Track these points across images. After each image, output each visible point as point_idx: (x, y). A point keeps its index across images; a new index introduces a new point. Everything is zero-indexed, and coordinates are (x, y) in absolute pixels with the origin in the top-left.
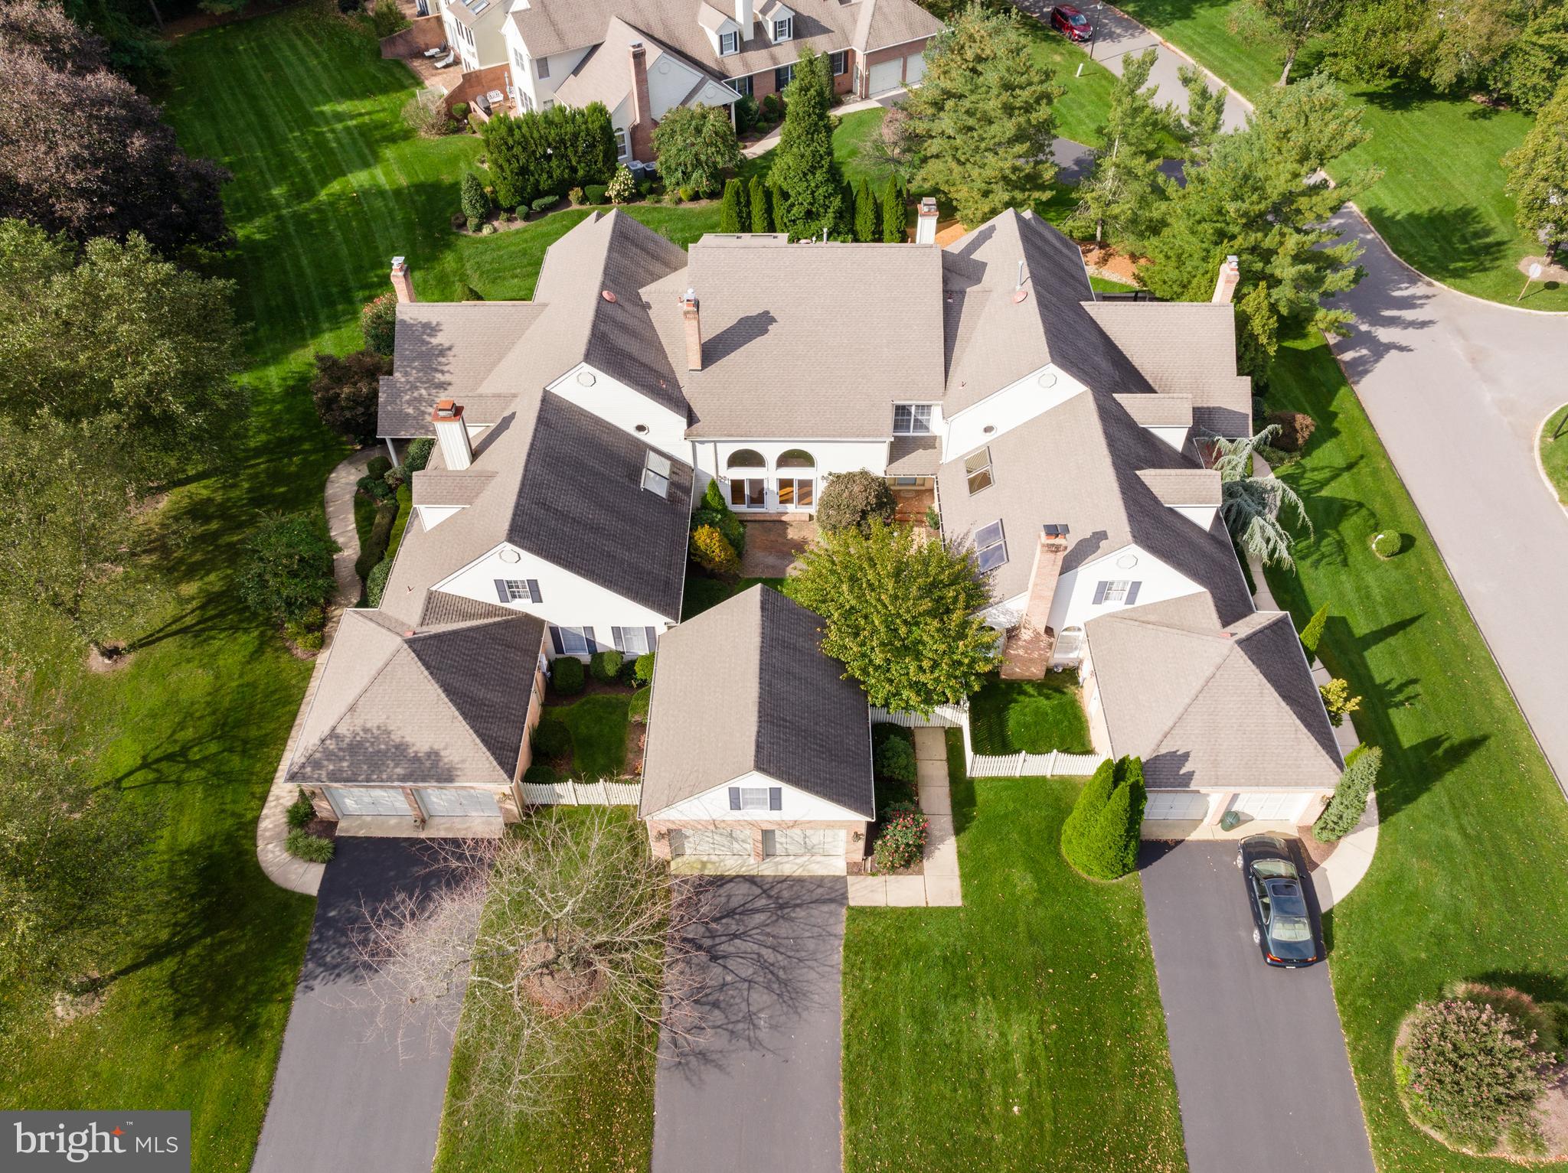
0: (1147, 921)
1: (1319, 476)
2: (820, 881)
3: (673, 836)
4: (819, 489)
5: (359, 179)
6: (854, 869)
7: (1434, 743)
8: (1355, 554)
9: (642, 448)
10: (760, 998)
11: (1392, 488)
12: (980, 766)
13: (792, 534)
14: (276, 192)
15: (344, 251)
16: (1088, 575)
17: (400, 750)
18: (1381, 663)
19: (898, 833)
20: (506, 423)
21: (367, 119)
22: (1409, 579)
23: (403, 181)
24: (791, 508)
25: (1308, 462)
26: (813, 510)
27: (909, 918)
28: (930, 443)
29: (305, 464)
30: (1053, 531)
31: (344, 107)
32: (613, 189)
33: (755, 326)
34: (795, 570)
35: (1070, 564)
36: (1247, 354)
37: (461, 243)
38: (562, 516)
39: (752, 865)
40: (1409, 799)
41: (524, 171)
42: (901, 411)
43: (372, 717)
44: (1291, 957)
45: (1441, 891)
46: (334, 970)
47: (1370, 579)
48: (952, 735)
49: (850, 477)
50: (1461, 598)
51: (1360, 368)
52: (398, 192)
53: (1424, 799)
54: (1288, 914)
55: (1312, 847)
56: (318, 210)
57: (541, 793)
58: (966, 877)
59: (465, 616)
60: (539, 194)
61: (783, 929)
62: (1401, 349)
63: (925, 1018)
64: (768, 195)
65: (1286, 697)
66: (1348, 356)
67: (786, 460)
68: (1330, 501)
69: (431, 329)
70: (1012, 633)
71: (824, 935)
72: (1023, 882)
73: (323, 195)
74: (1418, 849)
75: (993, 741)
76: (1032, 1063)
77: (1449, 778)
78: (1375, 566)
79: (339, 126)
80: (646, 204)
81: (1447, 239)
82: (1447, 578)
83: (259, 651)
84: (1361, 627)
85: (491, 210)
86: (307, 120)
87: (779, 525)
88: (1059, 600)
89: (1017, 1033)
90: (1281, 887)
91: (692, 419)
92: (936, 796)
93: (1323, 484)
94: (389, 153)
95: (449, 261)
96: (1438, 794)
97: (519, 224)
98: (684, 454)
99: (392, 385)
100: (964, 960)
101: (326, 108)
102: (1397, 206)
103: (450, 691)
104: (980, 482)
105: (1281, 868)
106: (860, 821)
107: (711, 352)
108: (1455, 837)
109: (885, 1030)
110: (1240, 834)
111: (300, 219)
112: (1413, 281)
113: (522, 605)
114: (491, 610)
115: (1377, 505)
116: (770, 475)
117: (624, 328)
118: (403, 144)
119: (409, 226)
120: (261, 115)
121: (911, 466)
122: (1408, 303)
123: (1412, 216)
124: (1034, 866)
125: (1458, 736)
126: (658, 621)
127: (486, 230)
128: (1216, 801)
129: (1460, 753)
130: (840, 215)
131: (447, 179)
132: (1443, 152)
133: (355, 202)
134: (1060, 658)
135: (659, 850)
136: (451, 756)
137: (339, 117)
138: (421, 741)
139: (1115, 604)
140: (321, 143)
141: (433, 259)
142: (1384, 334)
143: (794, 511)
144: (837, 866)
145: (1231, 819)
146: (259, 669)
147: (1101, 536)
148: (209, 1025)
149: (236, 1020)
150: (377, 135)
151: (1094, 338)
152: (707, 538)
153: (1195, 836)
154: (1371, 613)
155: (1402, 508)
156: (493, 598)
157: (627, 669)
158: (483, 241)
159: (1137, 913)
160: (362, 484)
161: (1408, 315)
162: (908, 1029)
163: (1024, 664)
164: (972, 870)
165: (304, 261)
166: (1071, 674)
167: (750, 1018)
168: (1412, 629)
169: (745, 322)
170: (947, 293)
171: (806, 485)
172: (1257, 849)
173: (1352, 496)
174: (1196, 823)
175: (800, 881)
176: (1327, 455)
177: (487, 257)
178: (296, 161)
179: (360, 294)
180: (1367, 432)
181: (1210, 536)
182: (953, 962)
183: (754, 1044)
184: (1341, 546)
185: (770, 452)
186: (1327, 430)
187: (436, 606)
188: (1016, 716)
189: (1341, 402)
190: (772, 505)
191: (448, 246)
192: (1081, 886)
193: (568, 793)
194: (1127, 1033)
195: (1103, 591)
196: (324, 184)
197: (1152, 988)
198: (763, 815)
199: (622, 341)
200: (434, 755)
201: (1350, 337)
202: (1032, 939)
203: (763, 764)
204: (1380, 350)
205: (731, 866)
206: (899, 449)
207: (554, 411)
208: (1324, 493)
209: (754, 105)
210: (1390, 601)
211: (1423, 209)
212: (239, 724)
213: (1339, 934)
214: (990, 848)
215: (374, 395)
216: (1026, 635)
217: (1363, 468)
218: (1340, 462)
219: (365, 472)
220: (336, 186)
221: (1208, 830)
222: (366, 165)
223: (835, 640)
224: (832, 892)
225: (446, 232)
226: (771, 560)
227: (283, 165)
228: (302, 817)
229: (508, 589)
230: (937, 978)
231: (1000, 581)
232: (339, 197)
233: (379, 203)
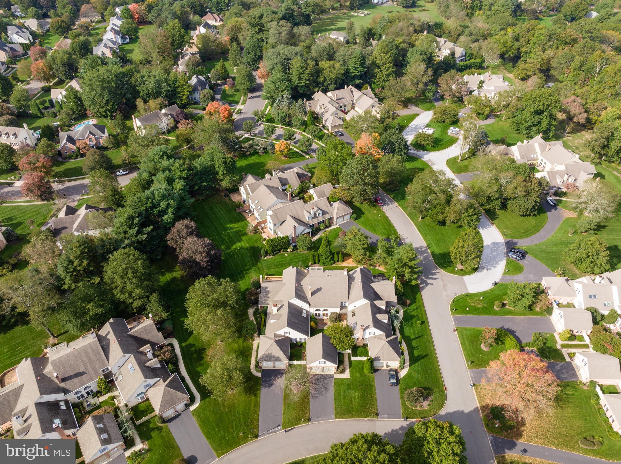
0: (375, 380)
1: (411, 311)
2: (330, 375)
3: (310, 368)
4: (329, 315)
5: (238, 245)
6: (335, 373)
7: (420, 355)
8: (414, 325)
9: (302, 309)
10: (323, 390)
11: (423, 312)
12: (353, 359)
13: (325, 321)
14: (223, 247)
15: (240, 263)
16: (367, 331)
17: (274, 357)
18: (414, 344)
19: (341, 368)
20: (282, 306)
21: (237, 229)
22: (422, 329)
23: (248, 246)
24: (324, 317)
25: (409, 308)
26: (328, 317)
27: (342, 380)
28: (346, 308)
29: (243, 308)
30: (362, 326)
31: (232, 225)
32: (289, 250)
33: (319, 290)
34: (325, 328)
35: (365, 330)
36: (397, 292)
37: (261, 261)
38: (293, 322)
39: (321, 373)
40: (414, 363)
41: (273, 248)
42: (342, 304)
43: (269, 352)
44: (393, 384)
45: (416, 376)
46: (265, 387)
47: (416, 329)
48: (349, 354)
49: (334, 313)
50: (430, 332)
51: (423, 288)
52: (247, 248)
53: (416, 364)
54: (393, 378)
55: (399, 370)
56: (232, 252)
57: (291, 362)
58: (350, 374)
59: (280, 337)
60: (275, 251)
61: (326, 381)
62: (431, 284)
63: (344, 392)
64: (319, 255)
65: (393, 349)
66: (421, 286)
67: (324, 310)
68: (412, 315)
69: (267, 288)
70: (358, 339)
71: (331, 382)
72: (358, 375)
73: (232, 248)
74: (414, 371)
75: (355, 354)
76: (358, 398)
77: (421, 361)
78: (417, 326)
79: (232, 231)
80: (295, 252)
81: (445, 259)
82: (429, 329)
83: (244, 342)
84: (412, 337)
85: (267, 254)
86: (225, 229)
87: (322, 320)
88: (364, 334)
89: (357, 394)
90: (393, 375)
91: (310, 305)
92: (347, 363)
93: (411, 312)
94: (244, 238)
95: (259, 264)
96: (419, 363)
97: (271, 257)
98: (308, 310)
99: (261, 297)
100: (350, 385)
101: (228, 226)
102: (437, 251)
103: (280, 348)
104: (354, 315)
105: (394, 373)
106: (336, 366)
107: (313, 294)
108: (420, 369)
109: (339, 394)
110: (388, 368)
111: (229, 254)
112: (437, 269)
113: (287, 335)
114: (283, 336)
115: (420, 316)
116: (321, 313)
117: (299, 290)
118: (246, 236)
119: (251, 256)
120: (215, 227)
121: (343, 312)
122: (434, 274)
123: (440, 254)
124: (360, 373)
125: (424, 354)
126: (306, 337)
127: (266, 258)
128: (385, 363)
129: (423, 357)
130: (331, 258)
131: (256, 245)
132: (449, 237)
133: (239, 250)
134: (365, 342)
135: (308, 370)
136: (281, 357)
137: (231, 228)
138: (276, 355)
139: (372, 335)
140: (229, 235)
141: (256, 264)
142: (429, 281)
143: (325, 318)
144: (332, 373)
145: (388, 366)
146: (245, 344)
147: (369, 326)
148: (250, 393)
149: (254, 393)
150: (240, 233)
151: (372, 291)
152: (312, 324)
153: (383, 369)
154: (415, 335)
155: (424, 316)
156: (283, 334)
157: (302, 344)
158: (265, 260)
159: (374, 379)
160: (254, 312)
161: (434, 277)
162: (342, 394)
163: (360, 343)
164: (351, 373)
165: (232, 264)
166: (367, 345)
167: (322, 392)
168: (421, 338)
169: (317, 289)
170: (349, 283)
171: (327, 314)
172: (391, 370)
173: (416, 314)
174: (383, 367)
175: (328, 375)
176: (413, 306)
177: (267, 264)
178: (225, 240)
179: (244, 272)
180: (421, 302)
181: (387, 324)
182: (349, 385)
183: (322, 395)
184: (412, 323)
185: (322, 309)
186: (414, 301)
187: (276, 336)
188: (359, 351)
189: (418, 296)
190: (321, 317)
191: (259, 261)
192: (366, 375)
193: (295, 363)
194: (371, 394)
195: (370, 333)
196: (232, 246)
197: (375, 389)
198: (323, 365)
199: (300, 293)
200: (278, 357)
201: (423, 282)
202: (359, 382)
203: (323, 358)
204: (427, 284)
205: (318, 373)
206: (342, 308)
207: (291, 306)
208: (411, 314)
209: (314, 229)
210: (418, 333)
211: (442, 252)
212: (244, 352)
213: (401, 382)
214: (354, 370)
215: (258, 298)
216: (360, 339)
217: (419, 309)
218: (415, 308)
219: (254, 310)
220: (234, 246)
221: (385, 368)
222: (240, 241)
223: (332, 340)
224: (332, 376)
225: (258, 258)
226: (322, 326)
227: (223, 240)
228: (257, 366)
229: (285, 333)
230: (346, 387)
231: (356, 331)
232: (236, 249)
233: (244, 251)
